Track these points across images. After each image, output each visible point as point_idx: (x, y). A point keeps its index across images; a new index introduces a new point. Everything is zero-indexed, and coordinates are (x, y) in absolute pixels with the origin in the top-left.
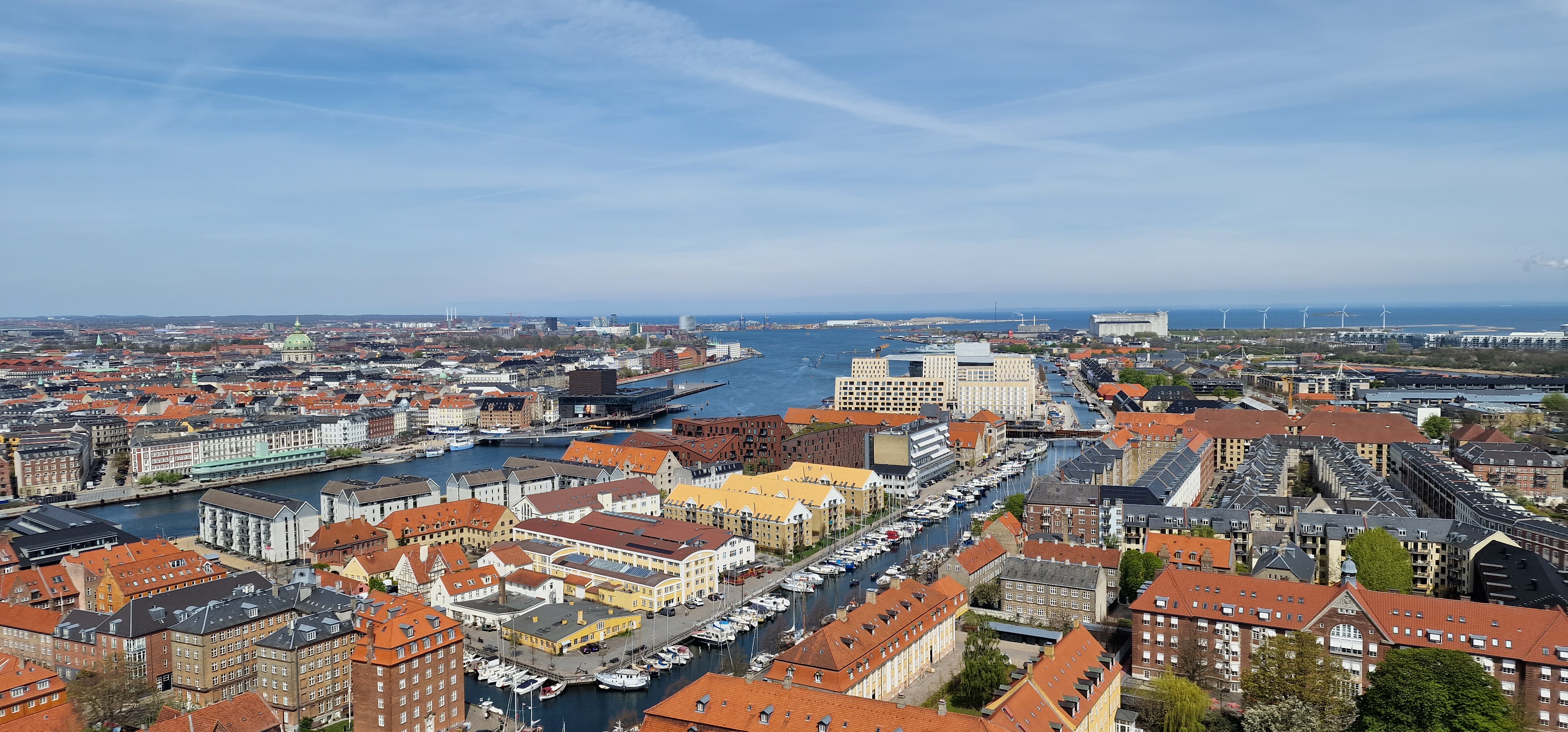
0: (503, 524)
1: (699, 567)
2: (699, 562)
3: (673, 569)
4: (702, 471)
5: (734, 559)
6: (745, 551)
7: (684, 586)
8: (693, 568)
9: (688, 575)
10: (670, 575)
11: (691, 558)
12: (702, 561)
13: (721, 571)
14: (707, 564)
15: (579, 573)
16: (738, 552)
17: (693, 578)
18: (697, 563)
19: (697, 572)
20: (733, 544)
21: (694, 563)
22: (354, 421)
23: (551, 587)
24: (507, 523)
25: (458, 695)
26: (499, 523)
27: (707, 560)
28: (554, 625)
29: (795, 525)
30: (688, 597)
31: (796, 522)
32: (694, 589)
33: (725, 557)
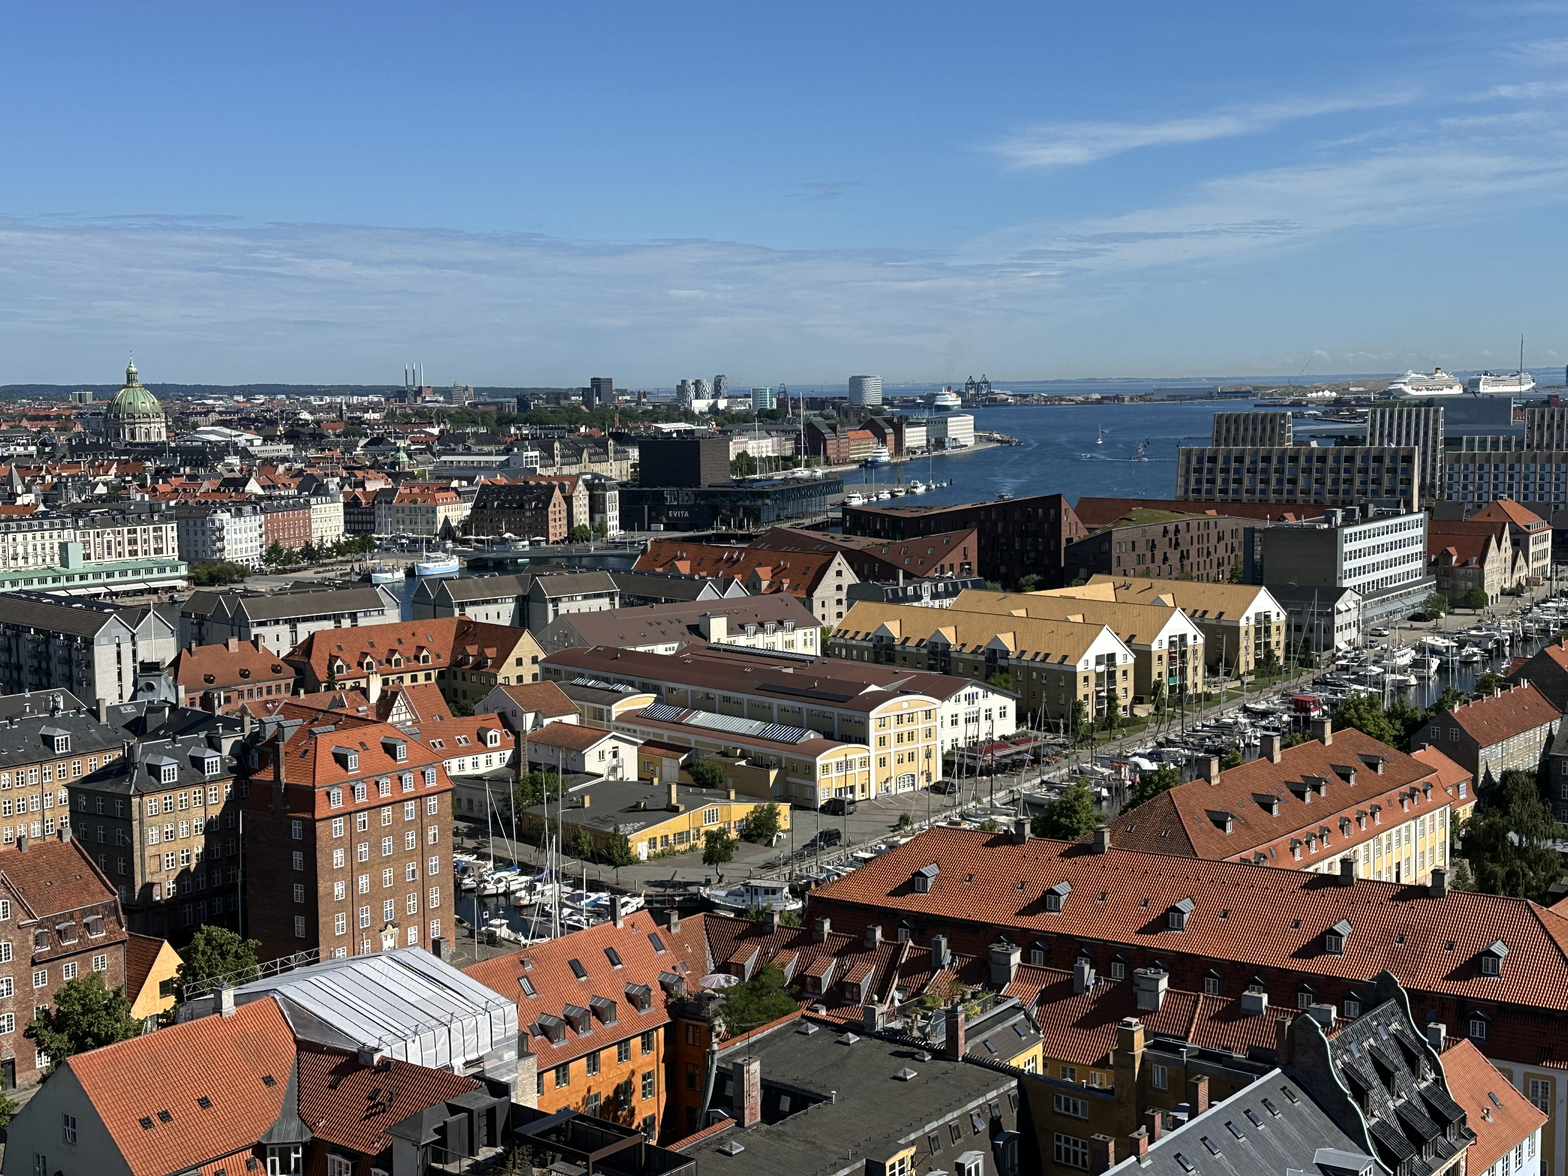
0: (519, 662)
1: (905, 728)
2: (905, 718)
4: (905, 590)
5: (973, 729)
6: (995, 714)
7: (874, 763)
8: (894, 728)
9: (883, 741)
11: (889, 710)
13: (948, 747)
14: (920, 726)
15: (666, 738)
16: (981, 715)
17: (893, 749)
18: (900, 719)
19: (900, 738)
20: (971, 698)
21: (894, 720)
22: (239, 513)
23: (615, 755)
24: (527, 661)
25: (443, 898)
26: (511, 659)
27: (921, 716)
28: (621, 811)
29: (1099, 676)
30: (882, 784)
31: (1101, 668)
32: (895, 771)
33: (954, 723)
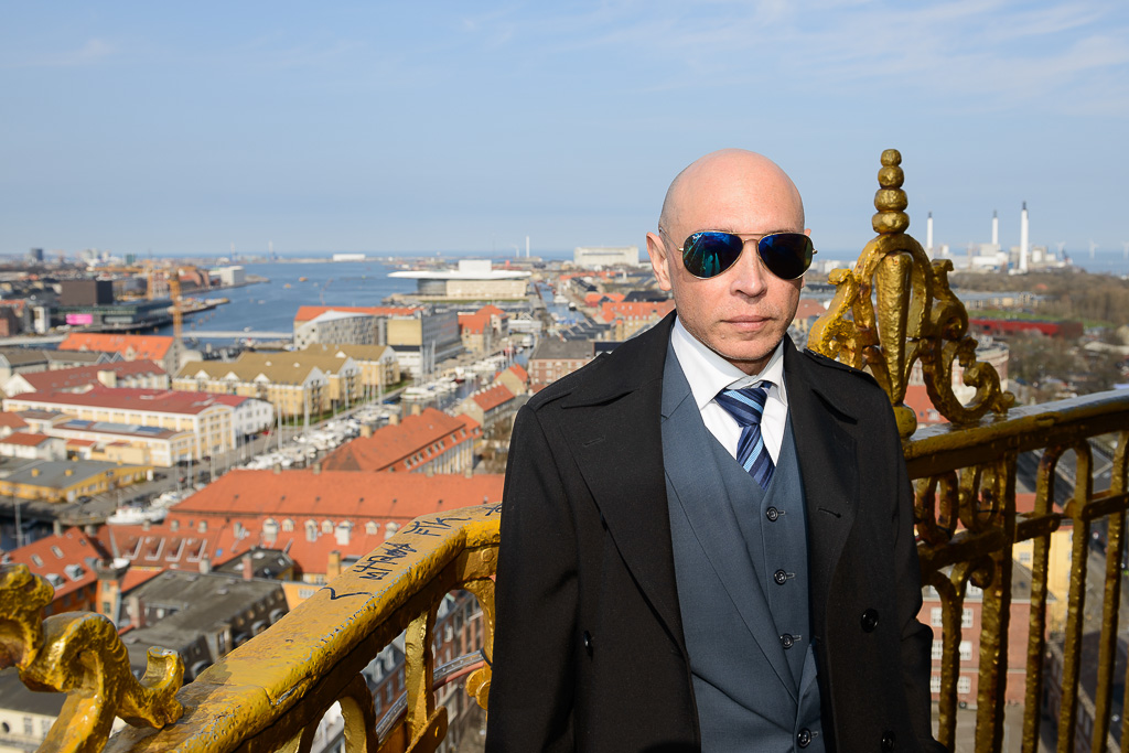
1: (215, 422)
2: (215, 417)
3: (187, 425)
5: (249, 421)
6: (262, 412)
7: (198, 443)
8: (208, 423)
9: (203, 430)
10: (183, 431)
11: (202, 414)
12: (218, 417)
13: (238, 432)
14: (222, 420)
15: (82, 436)
16: (254, 414)
17: (208, 433)
18: (211, 418)
19: (212, 427)
20: (250, 407)
21: (208, 418)
23: (52, 447)
27: (223, 415)
29: (313, 391)
30: (203, 452)
32: (210, 443)
33: (240, 418)
